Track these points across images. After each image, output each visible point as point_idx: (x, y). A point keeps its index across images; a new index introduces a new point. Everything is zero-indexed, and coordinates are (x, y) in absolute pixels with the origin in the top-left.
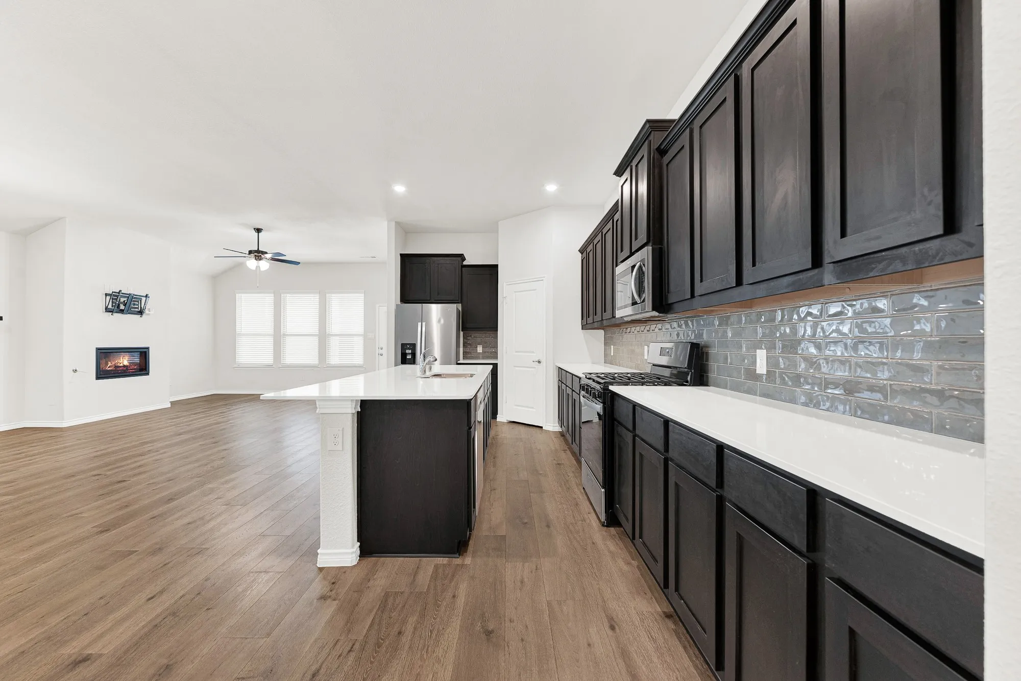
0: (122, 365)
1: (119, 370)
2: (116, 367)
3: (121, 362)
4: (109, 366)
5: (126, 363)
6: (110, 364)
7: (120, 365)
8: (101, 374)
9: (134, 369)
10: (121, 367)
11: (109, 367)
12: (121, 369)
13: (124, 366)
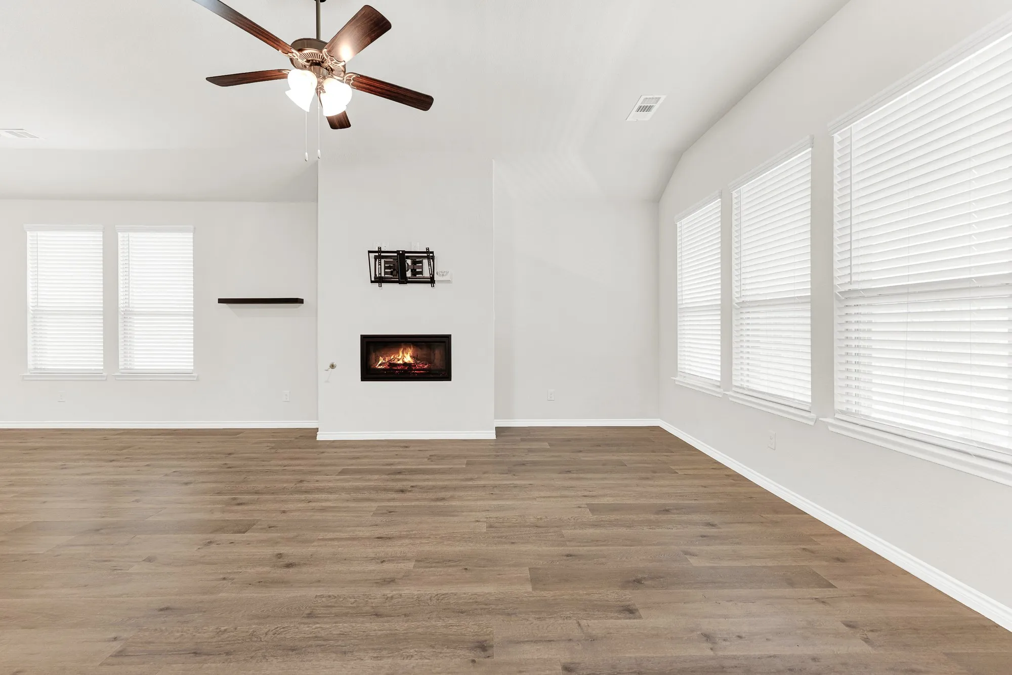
0: (401, 362)
1: (397, 370)
2: (392, 365)
3: (400, 357)
4: (380, 362)
5: (408, 359)
6: (381, 361)
7: (399, 362)
8: (369, 373)
9: (424, 370)
10: (399, 365)
11: (380, 365)
12: (399, 368)
13: (405, 364)
